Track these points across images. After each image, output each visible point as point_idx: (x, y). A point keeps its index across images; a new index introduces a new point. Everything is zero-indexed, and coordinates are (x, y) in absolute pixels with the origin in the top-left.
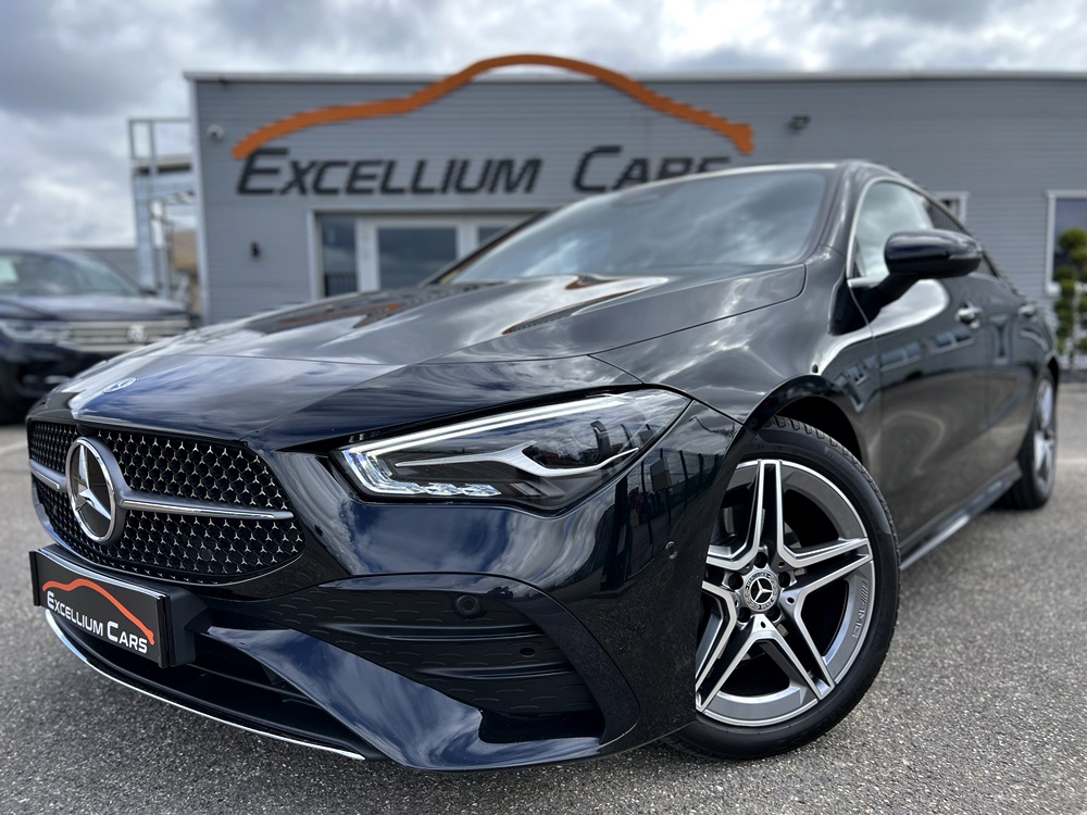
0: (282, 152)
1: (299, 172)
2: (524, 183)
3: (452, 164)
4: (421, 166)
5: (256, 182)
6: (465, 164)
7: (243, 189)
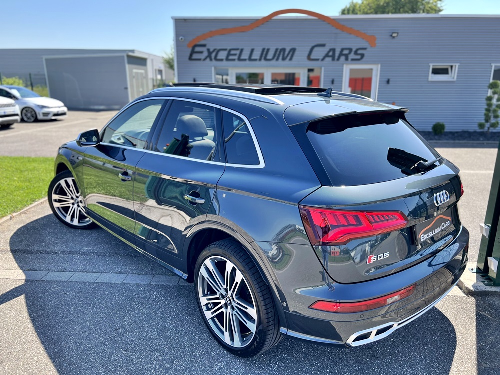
0: (204, 46)
1: (210, 53)
2: (289, 58)
3: (264, 50)
4: (253, 51)
5: (195, 56)
6: (268, 50)
7: (191, 59)
